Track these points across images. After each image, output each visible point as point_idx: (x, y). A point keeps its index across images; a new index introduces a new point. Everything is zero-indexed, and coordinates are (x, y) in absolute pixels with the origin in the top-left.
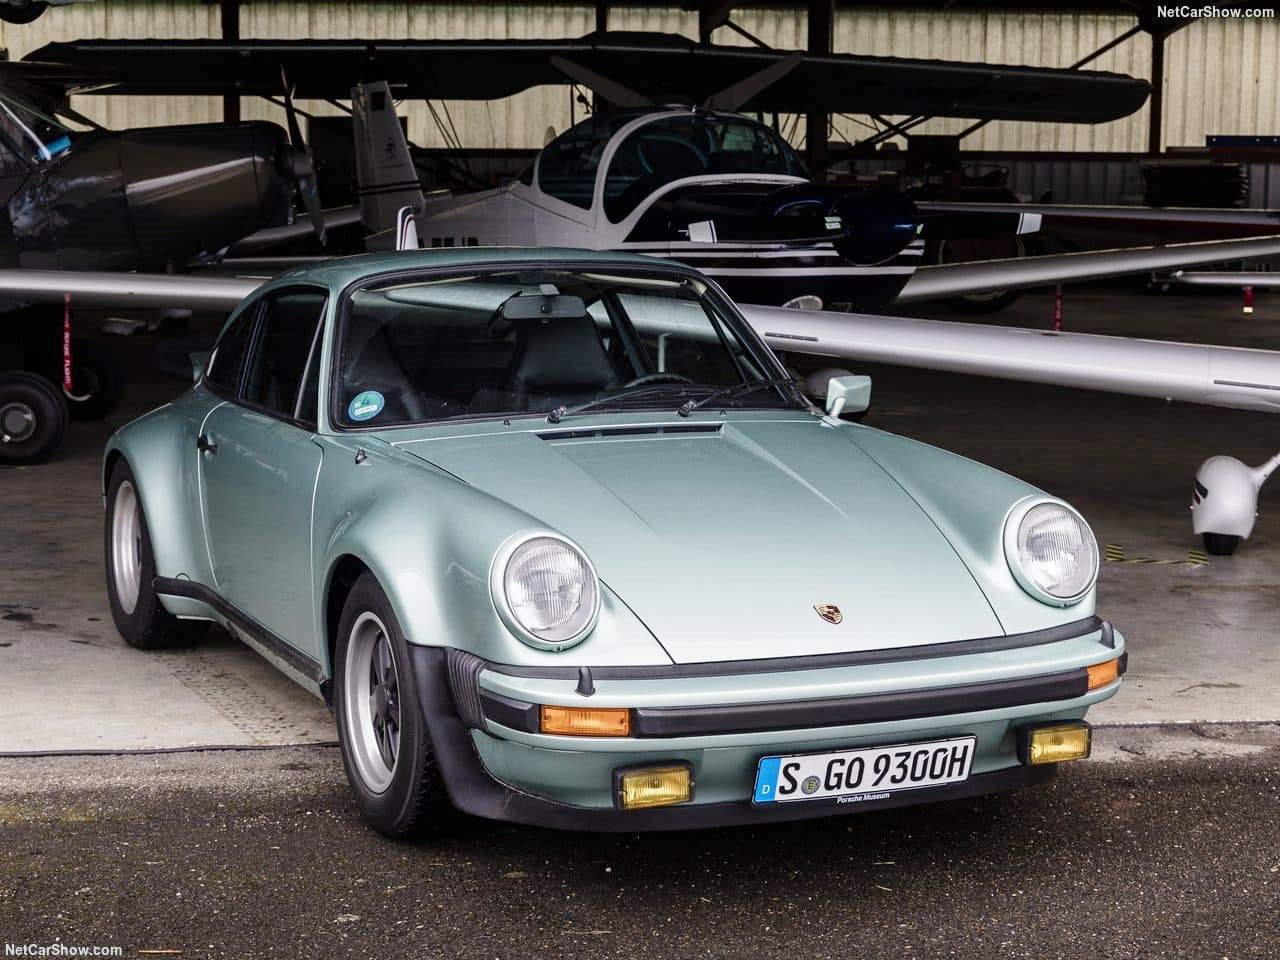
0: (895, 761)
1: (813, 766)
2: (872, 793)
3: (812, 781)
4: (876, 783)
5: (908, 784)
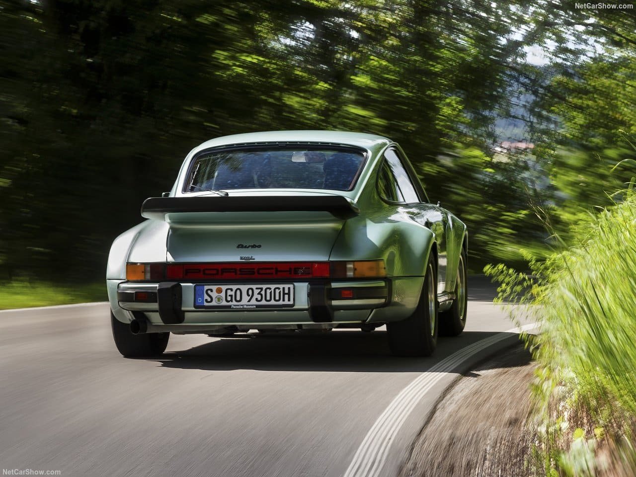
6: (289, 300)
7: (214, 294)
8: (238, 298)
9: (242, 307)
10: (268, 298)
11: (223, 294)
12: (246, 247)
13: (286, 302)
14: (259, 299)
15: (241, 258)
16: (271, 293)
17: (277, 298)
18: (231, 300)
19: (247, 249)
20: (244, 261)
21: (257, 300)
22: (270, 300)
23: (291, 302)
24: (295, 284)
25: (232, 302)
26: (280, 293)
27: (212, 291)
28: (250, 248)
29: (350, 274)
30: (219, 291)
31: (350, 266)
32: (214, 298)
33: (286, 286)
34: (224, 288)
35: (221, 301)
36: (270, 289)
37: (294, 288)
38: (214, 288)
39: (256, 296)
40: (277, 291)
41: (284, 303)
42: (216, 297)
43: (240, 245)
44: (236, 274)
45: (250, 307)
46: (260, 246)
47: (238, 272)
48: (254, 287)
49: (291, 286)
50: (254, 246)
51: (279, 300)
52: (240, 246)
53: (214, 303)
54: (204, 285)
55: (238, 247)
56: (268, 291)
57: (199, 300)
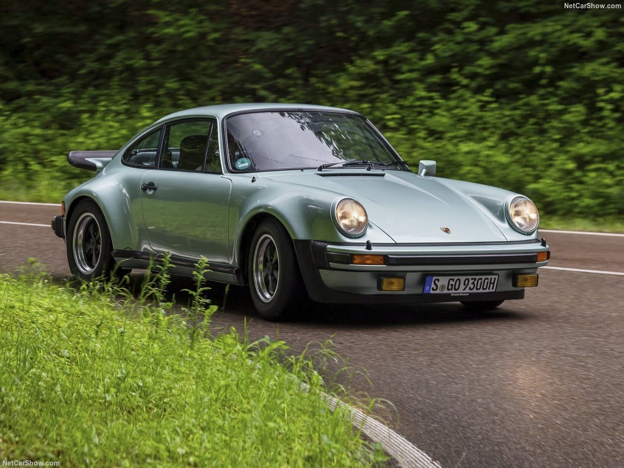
0: (471, 282)
1: (443, 281)
2: (463, 293)
3: (443, 287)
4: (464, 290)
5: (475, 291)
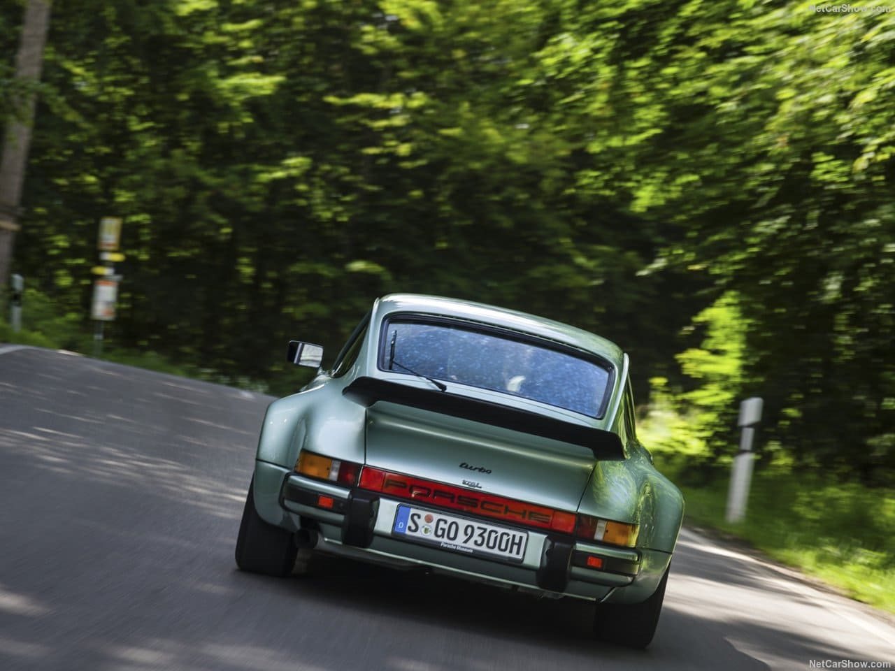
6: (518, 553)
7: (421, 522)
8: (452, 535)
9: (455, 547)
10: (491, 544)
11: (433, 524)
12: (471, 468)
13: (514, 555)
14: (479, 542)
15: (464, 483)
16: (496, 538)
17: (503, 547)
18: (442, 536)
19: (472, 471)
20: (467, 486)
21: (476, 542)
22: (493, 547)
23: (520, 557)
24: (530, 533)
25: (443, 537)
26: (508, 540)
27: (419, 517)
28: (477, 470)
29: (599, 536)
30: (429, 520)
31: (602, 525)
32: (420, 526)
33: (518, 534)
34: (436, 517)
35: (429, 534)
36: (496, 532)
37: (527, 539)
38: (424, 514)
39: (476, 537)
40: (505, 538)
41: (511, 555)
42: (423, 527)
43: (464, 464)
44: (452, 502)
45: (465, 550)
46: (489, 472)
47: (456, 500)
48: (476, 525)
49: (525, 536)
50: (481, 470)
51: (505, 550)
52: (464, 466)
53: (418, 534)
54: (410, 508)
55: (461, 466)
56: (493, 535)
57: (400, 525)
